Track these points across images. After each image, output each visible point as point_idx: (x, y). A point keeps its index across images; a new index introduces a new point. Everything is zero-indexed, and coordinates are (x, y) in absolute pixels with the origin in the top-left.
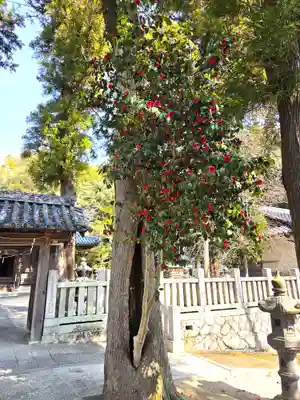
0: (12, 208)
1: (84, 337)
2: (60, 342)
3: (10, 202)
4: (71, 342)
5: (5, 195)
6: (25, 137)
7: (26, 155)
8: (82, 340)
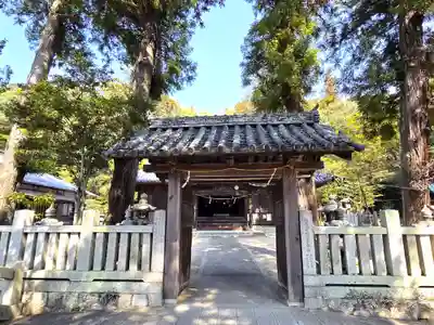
0: (244, 132)
1: (365, 307)
2: (330, 309)
3: (241, 126)
4: (347, 312)
5: (235, 120)
6: (242, 64)
7: (247, 83)
8: (364, 312)
